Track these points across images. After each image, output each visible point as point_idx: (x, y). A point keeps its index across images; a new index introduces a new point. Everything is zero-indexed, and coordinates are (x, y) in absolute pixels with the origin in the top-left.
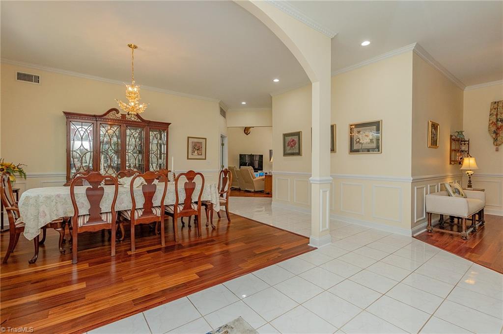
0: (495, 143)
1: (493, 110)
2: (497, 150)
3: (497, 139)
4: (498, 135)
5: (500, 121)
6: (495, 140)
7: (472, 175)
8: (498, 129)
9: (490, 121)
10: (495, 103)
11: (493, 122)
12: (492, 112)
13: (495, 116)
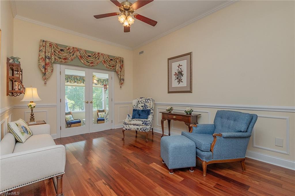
0: (44, 77)
1: (42, 47)
2: (45, 84)
3: (45, 73)
4: (46, 70)
5: (48, 58)
6: (45, 74)
7: (34, 107)
8: (46, 64)
9: (39, 56)
10: (44, 41)
11: (42, 58)
12: (41, 48)
13: (44, 53)
